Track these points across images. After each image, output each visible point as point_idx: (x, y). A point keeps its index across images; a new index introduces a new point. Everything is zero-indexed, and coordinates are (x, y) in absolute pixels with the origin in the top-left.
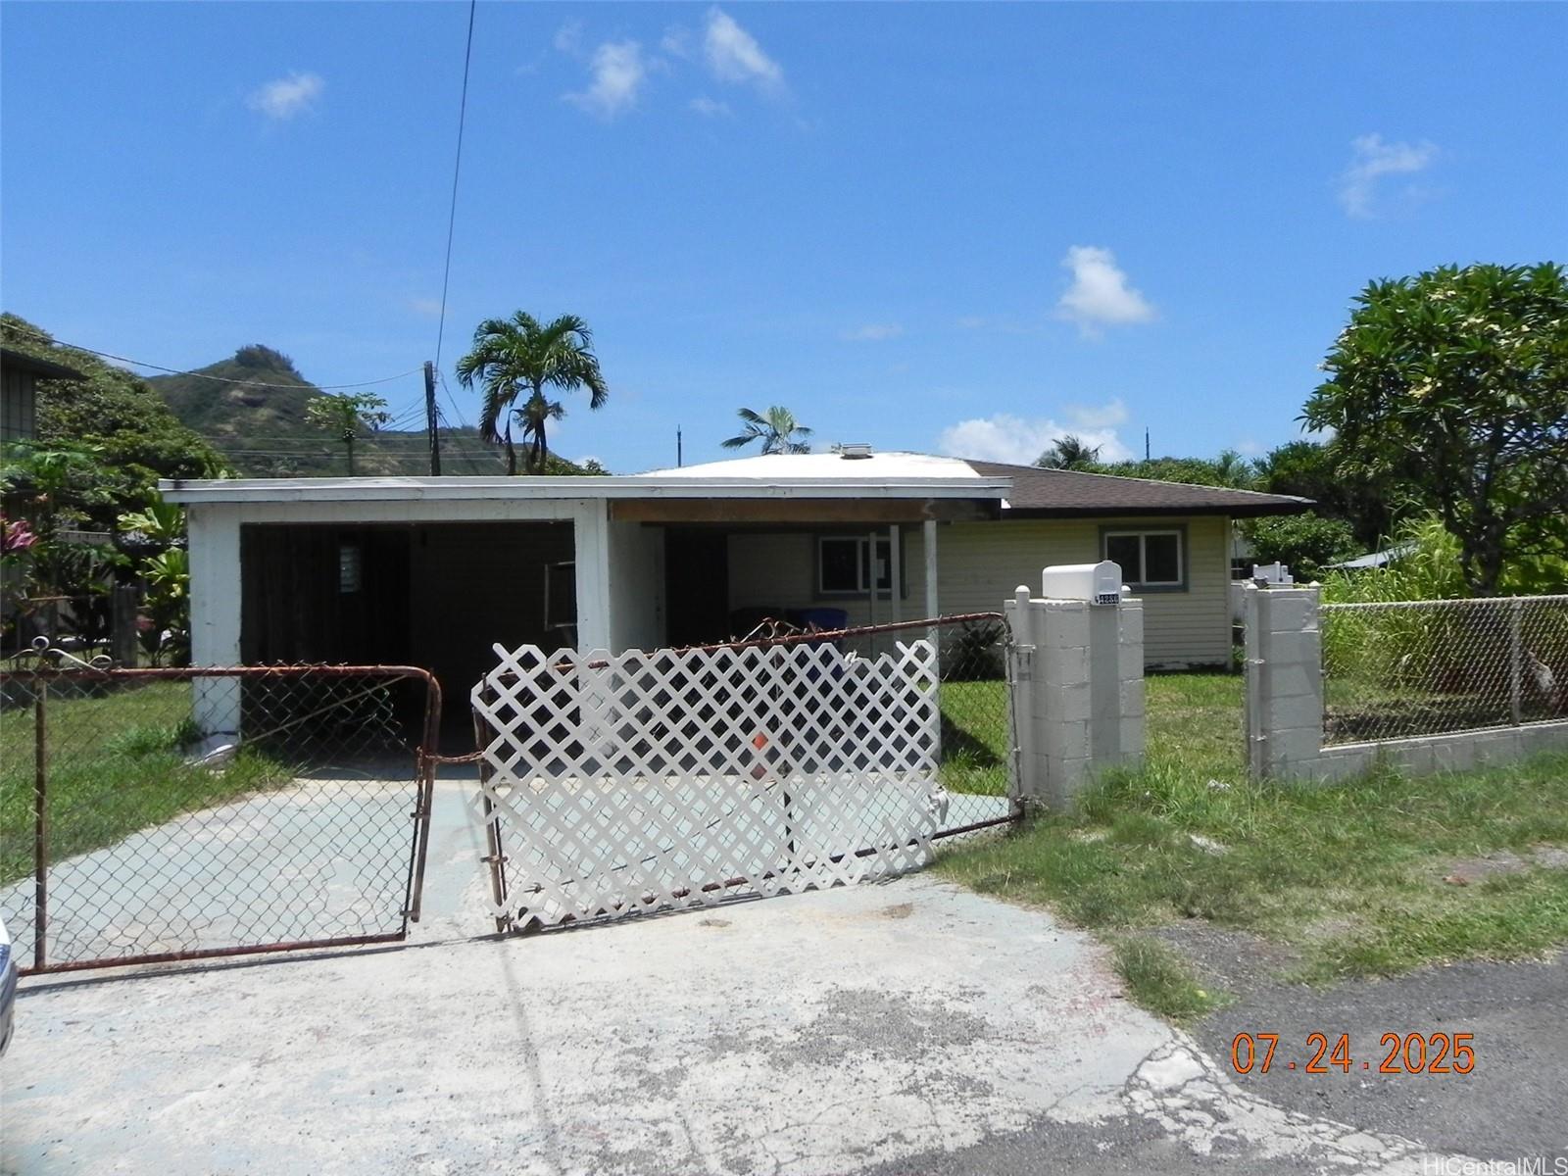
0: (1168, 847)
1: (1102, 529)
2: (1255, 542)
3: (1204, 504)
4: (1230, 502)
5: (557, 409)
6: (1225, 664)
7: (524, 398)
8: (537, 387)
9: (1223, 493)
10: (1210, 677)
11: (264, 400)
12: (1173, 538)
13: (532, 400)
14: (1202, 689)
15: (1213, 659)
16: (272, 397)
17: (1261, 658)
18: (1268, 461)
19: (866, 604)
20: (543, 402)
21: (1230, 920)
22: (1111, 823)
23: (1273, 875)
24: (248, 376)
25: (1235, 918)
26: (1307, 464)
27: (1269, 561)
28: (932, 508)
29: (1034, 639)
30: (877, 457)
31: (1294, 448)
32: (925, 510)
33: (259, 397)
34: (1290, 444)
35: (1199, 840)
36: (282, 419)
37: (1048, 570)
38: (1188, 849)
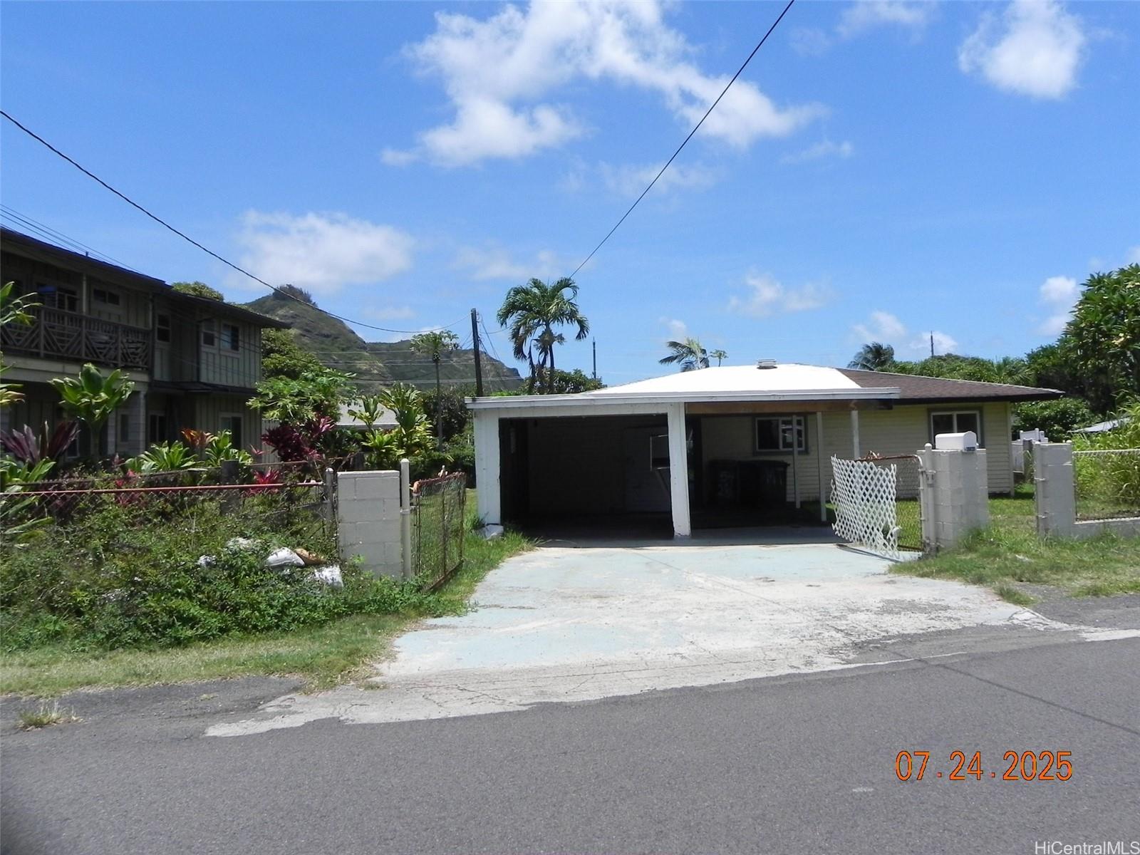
0: (1006, 559)
1: (929, 411)
2: (1018, 415)
3: (994, 395)
4: (1010, 393)
5: (561, 338)
6: (1010, 492)
7: (539, 331)
8: (547, 325)
9: (1005, 387)
10: (1000, 500)
11: (292, 323)
12: (974, 416)
13: (544, 333)
14: (997, 506)
15: (1001, 489)
16: (298, 321)
17: (1043, 477)
18: (1025, 359)
19: (791, 457)
20: (551, 334)
21: (1039, 582)
22: (976, 551)
23: (1056, 568)
24: (282, 307)
25: (1040, 581)
26: (1053, 360)
27: (1032, 428)
28: (855, 404)
29: (934, 468)
30: (781, 368)
31: (1044, 350)
32: (852, 405)
33: (289, 321)
34: (1042, 347)
35: (1020, 557)
36: (304, 336)
37: (938, 436)
38: (1016, 560)
